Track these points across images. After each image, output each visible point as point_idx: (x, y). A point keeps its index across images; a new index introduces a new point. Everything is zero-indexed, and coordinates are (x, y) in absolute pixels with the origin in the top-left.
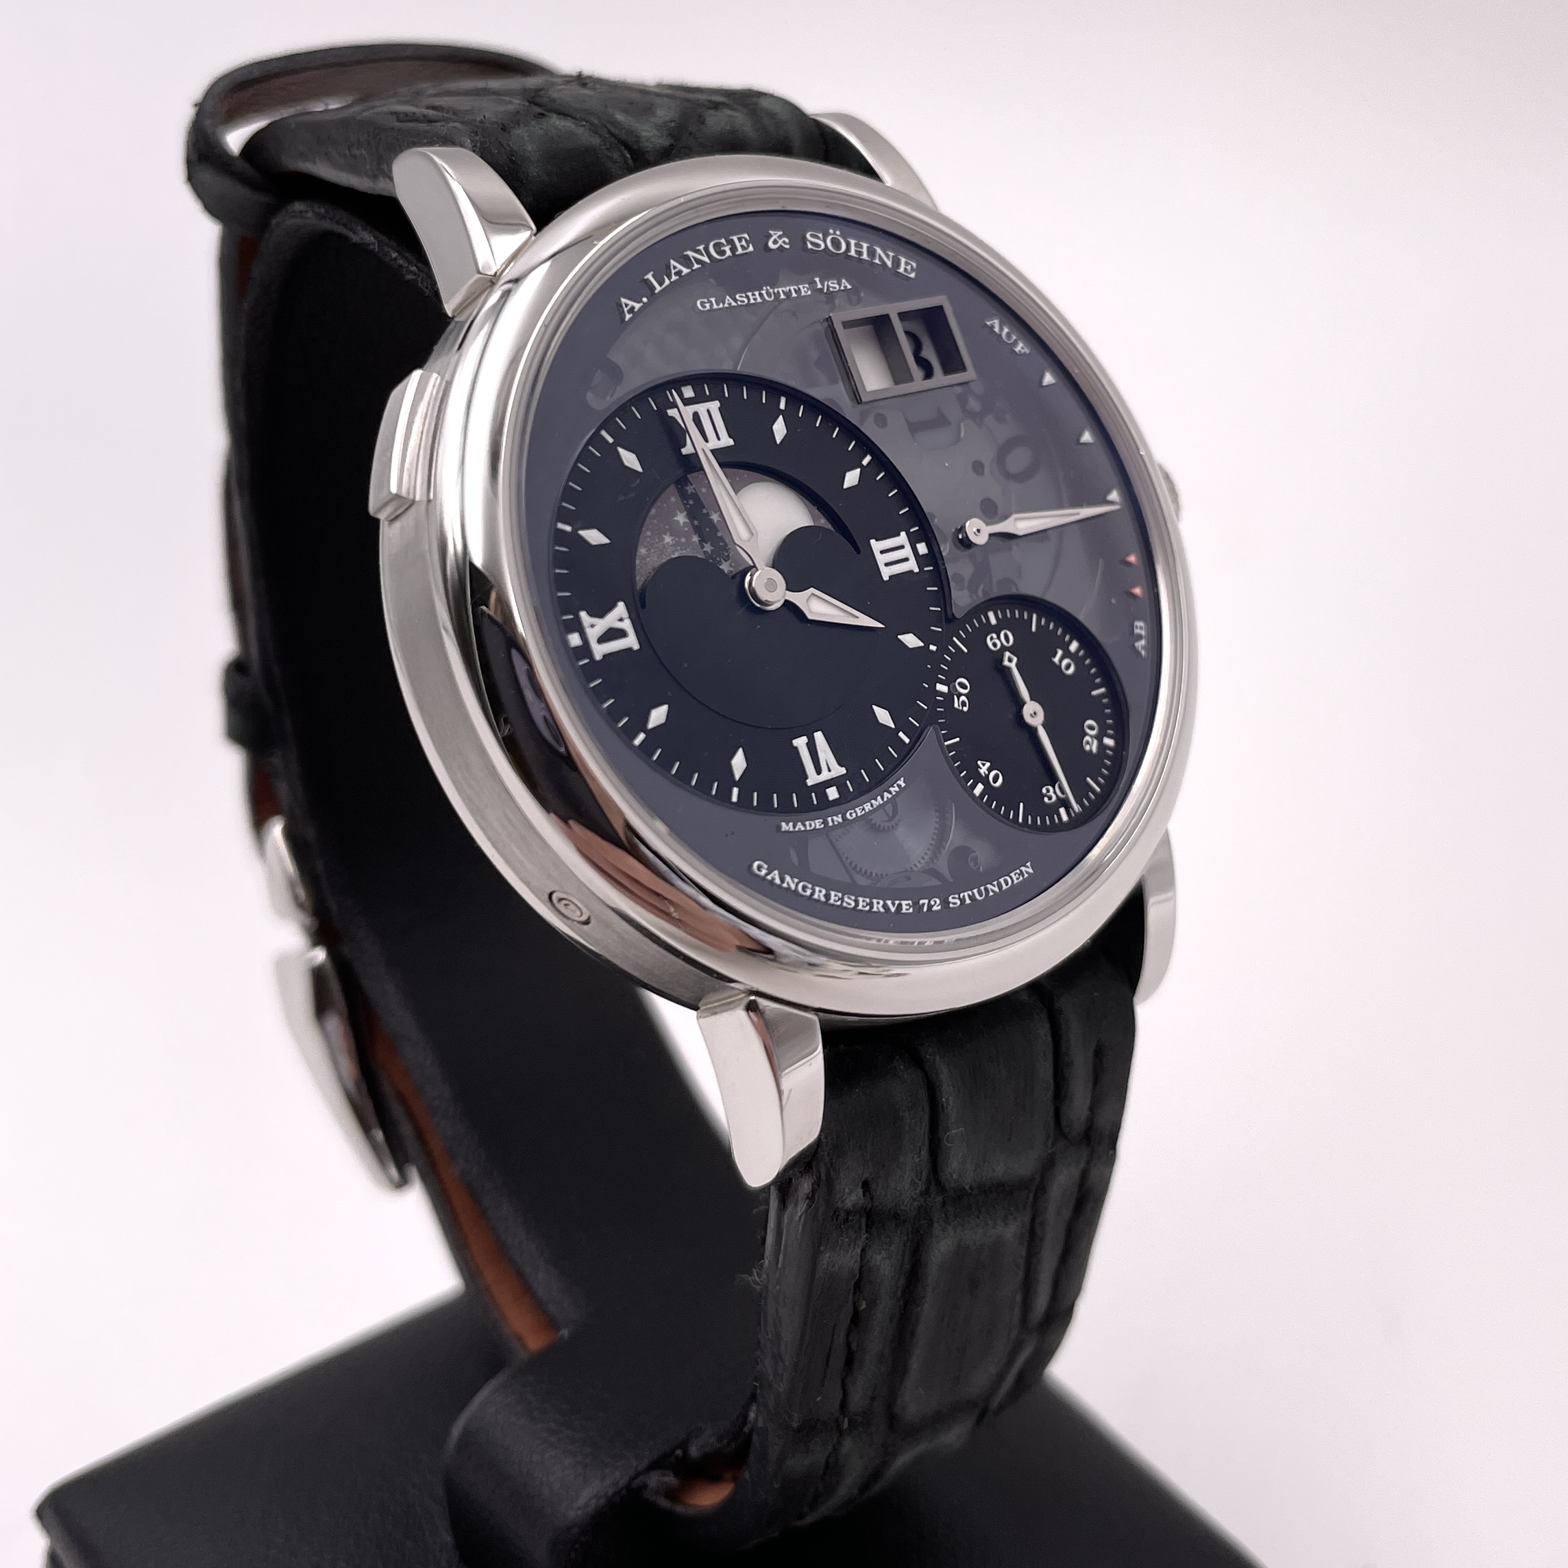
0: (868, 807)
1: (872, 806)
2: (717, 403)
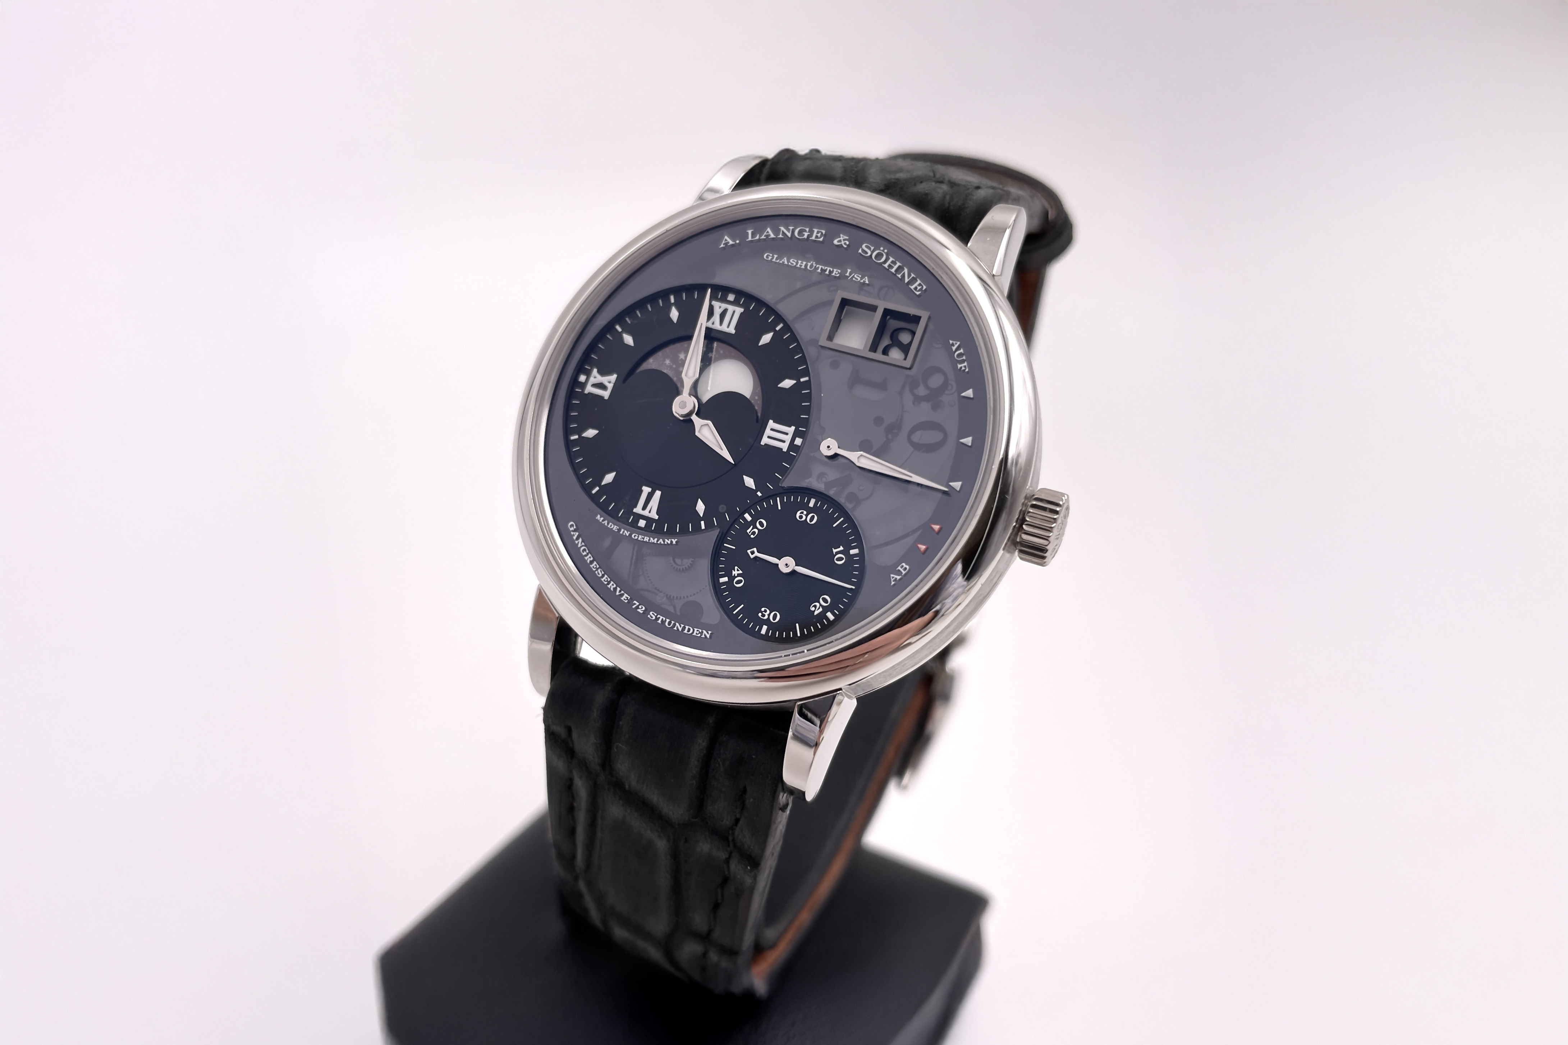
0: (646, 539)
1: (649, 540)
2: (742, 310)
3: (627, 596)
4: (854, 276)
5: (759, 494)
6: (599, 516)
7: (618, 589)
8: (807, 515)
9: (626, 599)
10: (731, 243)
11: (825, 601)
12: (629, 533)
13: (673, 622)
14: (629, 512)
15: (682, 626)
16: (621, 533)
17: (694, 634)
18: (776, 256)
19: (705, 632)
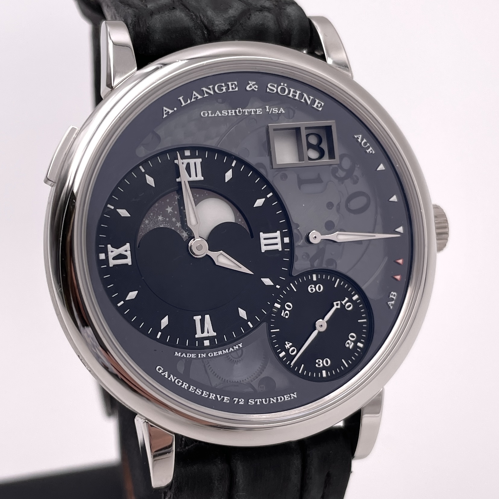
0: (220, 353)
1: (222, 352)
2: (200, 160)
3: (227, 398)
4: (272, 110)
5: (278, 287)
6: (176, 353)
7: (218, 396)
8: (315, 288)
9: (227, 400)
10: (171, 111)
11: (353, 337)
12: (205, 354)
13: (268, 399)
14: (193, 339)
15: (275, 398)
16: (199, 357)
17: (286, 399)
18: (210, 112)
19: (292, 395)
